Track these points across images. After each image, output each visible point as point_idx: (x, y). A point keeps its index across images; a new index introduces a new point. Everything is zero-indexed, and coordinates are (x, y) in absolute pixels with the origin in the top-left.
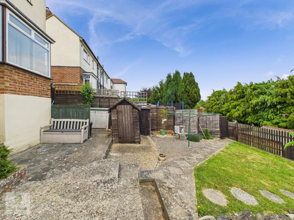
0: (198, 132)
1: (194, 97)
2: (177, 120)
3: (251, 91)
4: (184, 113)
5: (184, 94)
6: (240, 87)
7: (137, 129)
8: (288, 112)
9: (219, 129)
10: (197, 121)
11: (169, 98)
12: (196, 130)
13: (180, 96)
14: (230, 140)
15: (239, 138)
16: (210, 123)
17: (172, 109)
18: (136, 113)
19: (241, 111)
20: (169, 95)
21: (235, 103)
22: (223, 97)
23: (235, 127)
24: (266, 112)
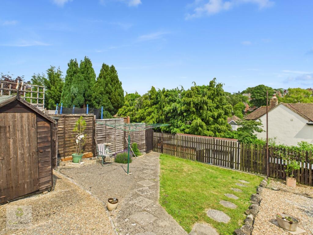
0: (124, 149)
1: (118, 101)
2: (98, 135)
3: (164, 98)
4: (108, 123)
5: (103, 95)
6: (154, 92)
7: (46, 162)
8: (191, 119)
9: (145, 142)
10: (123, 134)
11: (73, 99)
12: (122, 146)
13: (96, 98)
14: (155, 152)
15: (164, 149)
16: (136, 135)
17: (91, 118)
18: (46, 130)
19: (155, 119)
20: (74, 95)
21: (150, 109)
22: (136, 101)
23: (161, 137)
24: (176, 119)
